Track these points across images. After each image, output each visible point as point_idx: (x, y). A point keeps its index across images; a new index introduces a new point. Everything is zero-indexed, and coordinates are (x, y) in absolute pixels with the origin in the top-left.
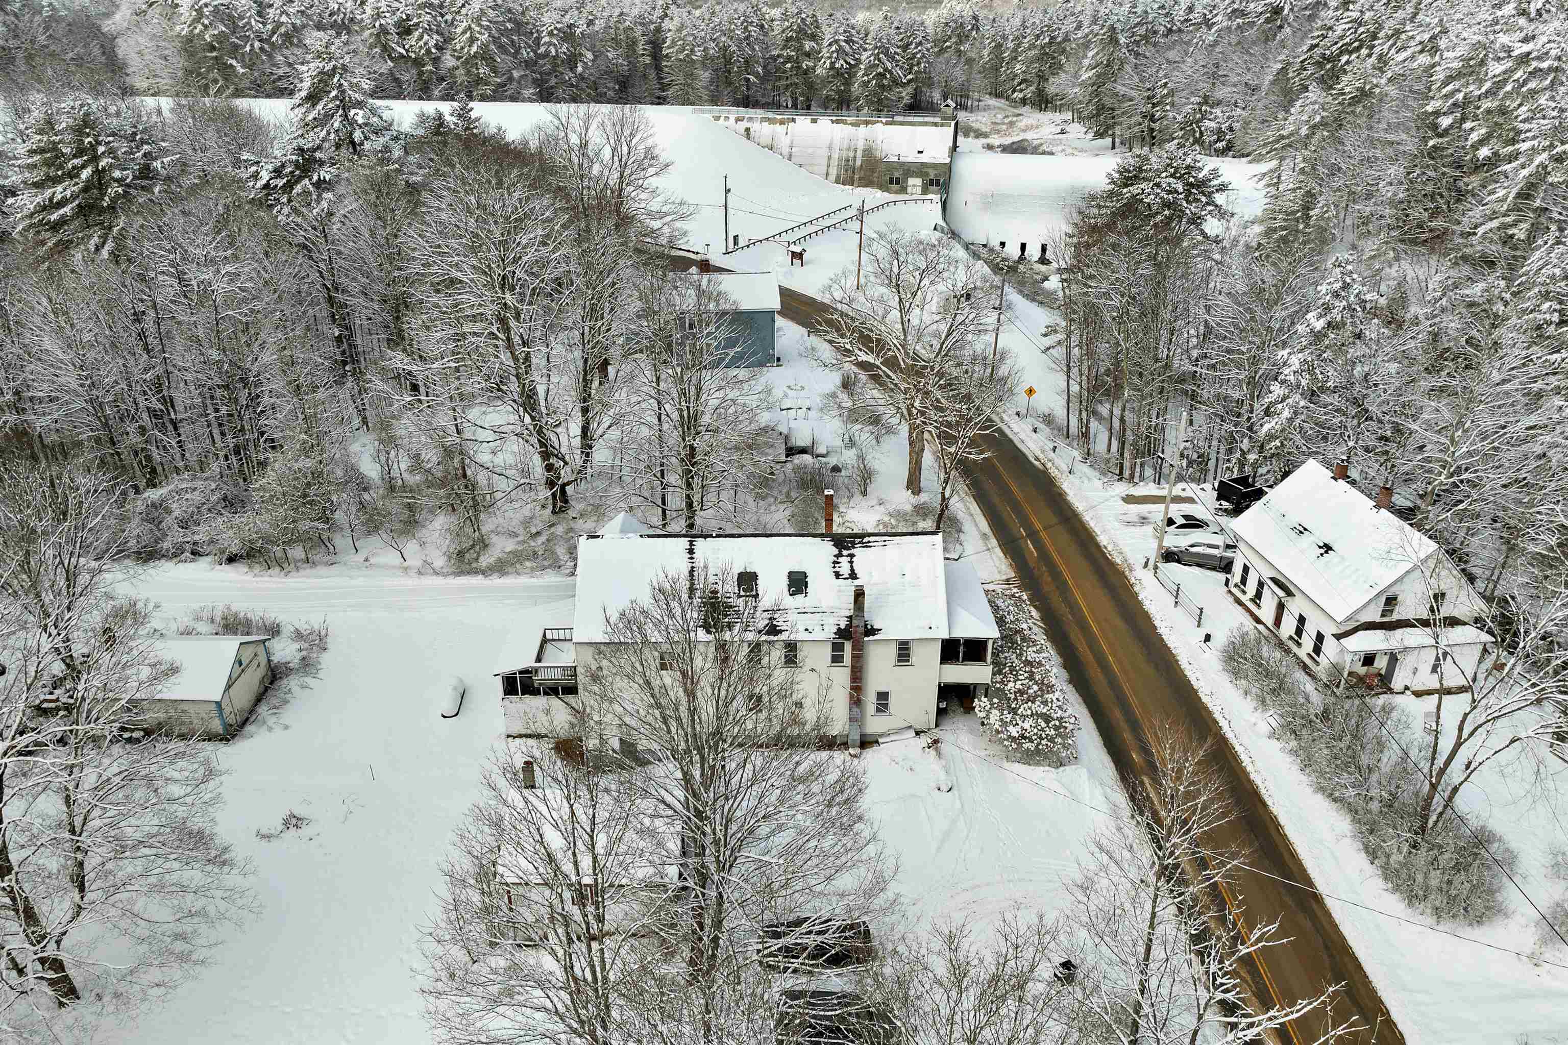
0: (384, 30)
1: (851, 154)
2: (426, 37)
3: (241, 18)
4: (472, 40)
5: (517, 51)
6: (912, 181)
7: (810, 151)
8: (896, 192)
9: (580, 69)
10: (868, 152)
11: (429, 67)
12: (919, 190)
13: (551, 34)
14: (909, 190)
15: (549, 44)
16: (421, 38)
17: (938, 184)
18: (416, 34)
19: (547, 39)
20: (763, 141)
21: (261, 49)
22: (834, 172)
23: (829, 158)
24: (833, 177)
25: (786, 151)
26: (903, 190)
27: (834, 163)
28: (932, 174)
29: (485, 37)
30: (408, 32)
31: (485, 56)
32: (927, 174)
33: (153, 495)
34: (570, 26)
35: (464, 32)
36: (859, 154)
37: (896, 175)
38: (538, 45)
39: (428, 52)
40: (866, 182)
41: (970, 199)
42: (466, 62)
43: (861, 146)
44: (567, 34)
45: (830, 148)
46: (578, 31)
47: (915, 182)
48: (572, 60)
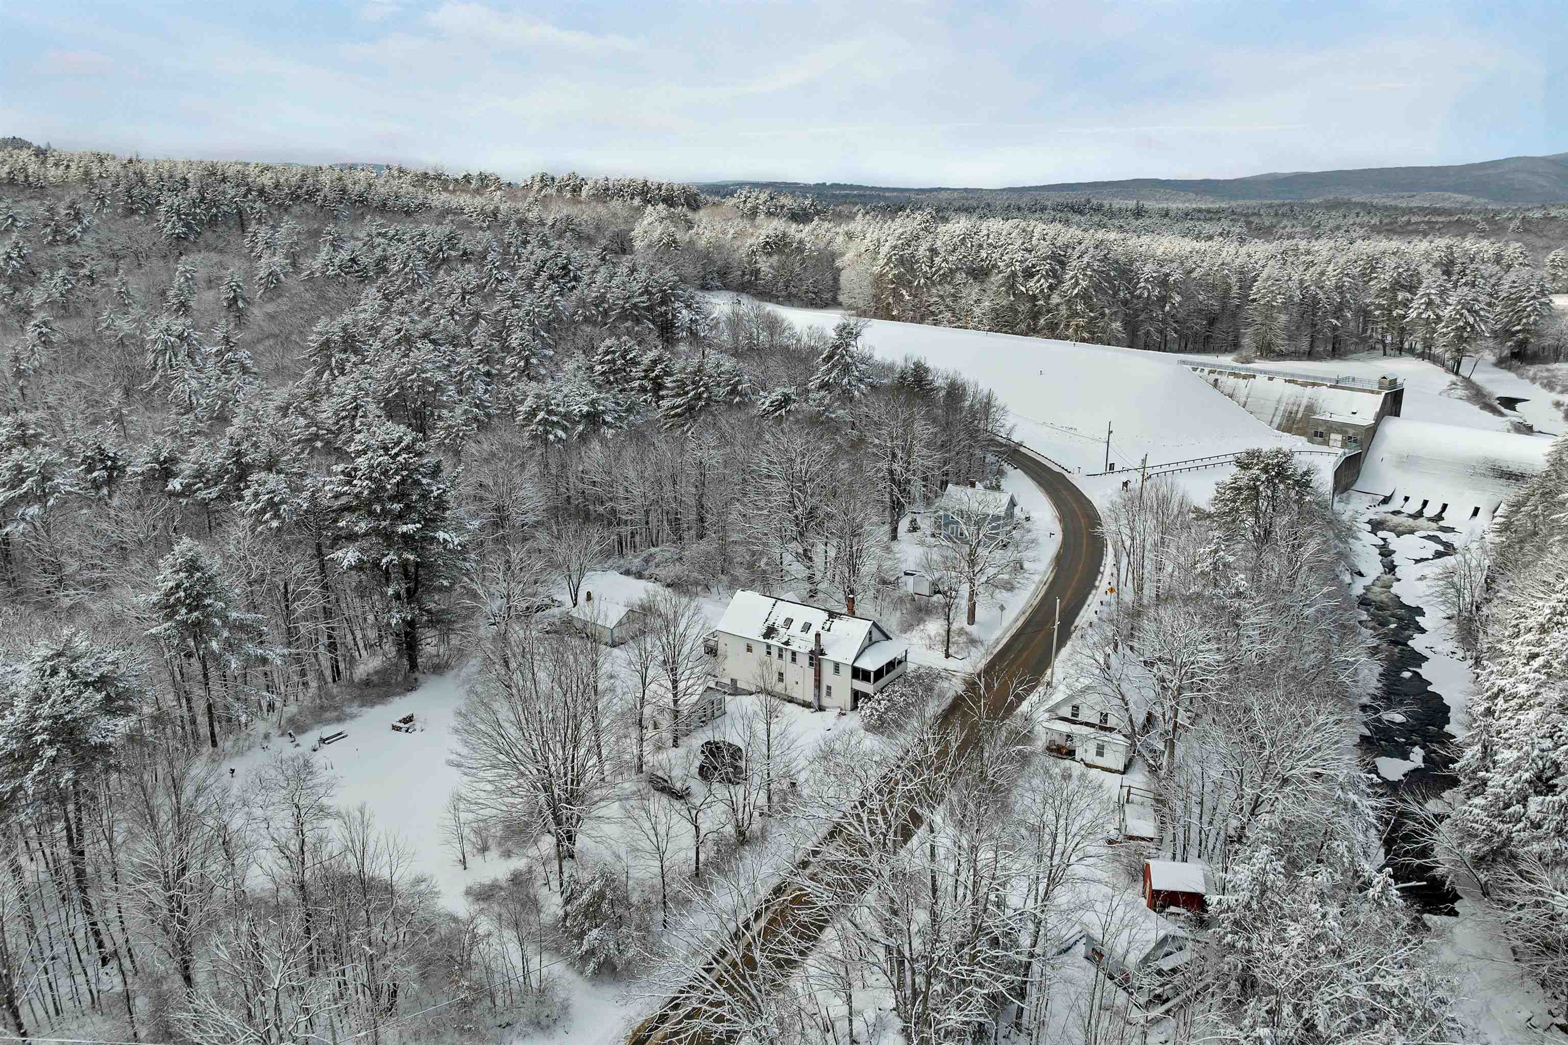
0: (1014, 274)
1: (1295, 408)
2: (1043, 280)
3: (917, 262)
4: (1077, 284)
5: (1116, 293)
6: (1333, 436)
7: (1262, 402)
8: (1319, 444)
9: (1167, 308)
10: (1310, 409)
11: (1041, 302)
12: (1339, 444)
13: (1147, 281)
14: (1331, 443)
15: (1145, 288)
16: (1038, 281)
17: (1355, 441)
18: (1036, 278)
19: (1142, 284)
20: (1226, 391)
21: (925, 283)
22: (1277, 420)
23: (1276, 409)
24: (1275, 425)
25: (1243, 400)
26: (1326, 443)
27: (1280, 413)
28: (1351, 433)
29: (1084, 284)
30: (1032, 276)
31: (1085, 296)
32: (1346, 432)
33: (653, 550)
34: (1167, 275)
35: (1072, 278)
36: (1302, 409)
37: (1320, 430)
38: (1135, 289)
39: (1042, 291)
40: (1301, 432)
41: (1386, 455)
42: (1069, 301)
43: (1305, 402)
44: (1163, 282)
45: (1279, 402)
46: (1172, 279)
47: (1336, 438)
48: (1163, 300)
